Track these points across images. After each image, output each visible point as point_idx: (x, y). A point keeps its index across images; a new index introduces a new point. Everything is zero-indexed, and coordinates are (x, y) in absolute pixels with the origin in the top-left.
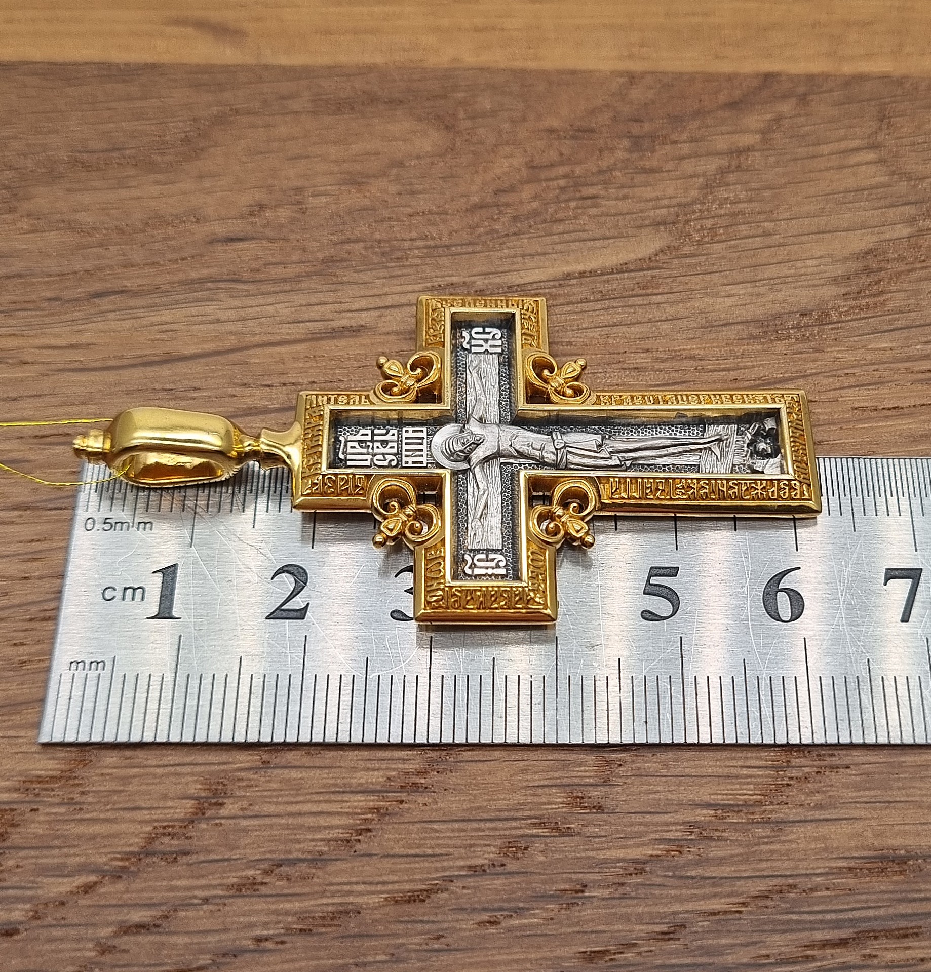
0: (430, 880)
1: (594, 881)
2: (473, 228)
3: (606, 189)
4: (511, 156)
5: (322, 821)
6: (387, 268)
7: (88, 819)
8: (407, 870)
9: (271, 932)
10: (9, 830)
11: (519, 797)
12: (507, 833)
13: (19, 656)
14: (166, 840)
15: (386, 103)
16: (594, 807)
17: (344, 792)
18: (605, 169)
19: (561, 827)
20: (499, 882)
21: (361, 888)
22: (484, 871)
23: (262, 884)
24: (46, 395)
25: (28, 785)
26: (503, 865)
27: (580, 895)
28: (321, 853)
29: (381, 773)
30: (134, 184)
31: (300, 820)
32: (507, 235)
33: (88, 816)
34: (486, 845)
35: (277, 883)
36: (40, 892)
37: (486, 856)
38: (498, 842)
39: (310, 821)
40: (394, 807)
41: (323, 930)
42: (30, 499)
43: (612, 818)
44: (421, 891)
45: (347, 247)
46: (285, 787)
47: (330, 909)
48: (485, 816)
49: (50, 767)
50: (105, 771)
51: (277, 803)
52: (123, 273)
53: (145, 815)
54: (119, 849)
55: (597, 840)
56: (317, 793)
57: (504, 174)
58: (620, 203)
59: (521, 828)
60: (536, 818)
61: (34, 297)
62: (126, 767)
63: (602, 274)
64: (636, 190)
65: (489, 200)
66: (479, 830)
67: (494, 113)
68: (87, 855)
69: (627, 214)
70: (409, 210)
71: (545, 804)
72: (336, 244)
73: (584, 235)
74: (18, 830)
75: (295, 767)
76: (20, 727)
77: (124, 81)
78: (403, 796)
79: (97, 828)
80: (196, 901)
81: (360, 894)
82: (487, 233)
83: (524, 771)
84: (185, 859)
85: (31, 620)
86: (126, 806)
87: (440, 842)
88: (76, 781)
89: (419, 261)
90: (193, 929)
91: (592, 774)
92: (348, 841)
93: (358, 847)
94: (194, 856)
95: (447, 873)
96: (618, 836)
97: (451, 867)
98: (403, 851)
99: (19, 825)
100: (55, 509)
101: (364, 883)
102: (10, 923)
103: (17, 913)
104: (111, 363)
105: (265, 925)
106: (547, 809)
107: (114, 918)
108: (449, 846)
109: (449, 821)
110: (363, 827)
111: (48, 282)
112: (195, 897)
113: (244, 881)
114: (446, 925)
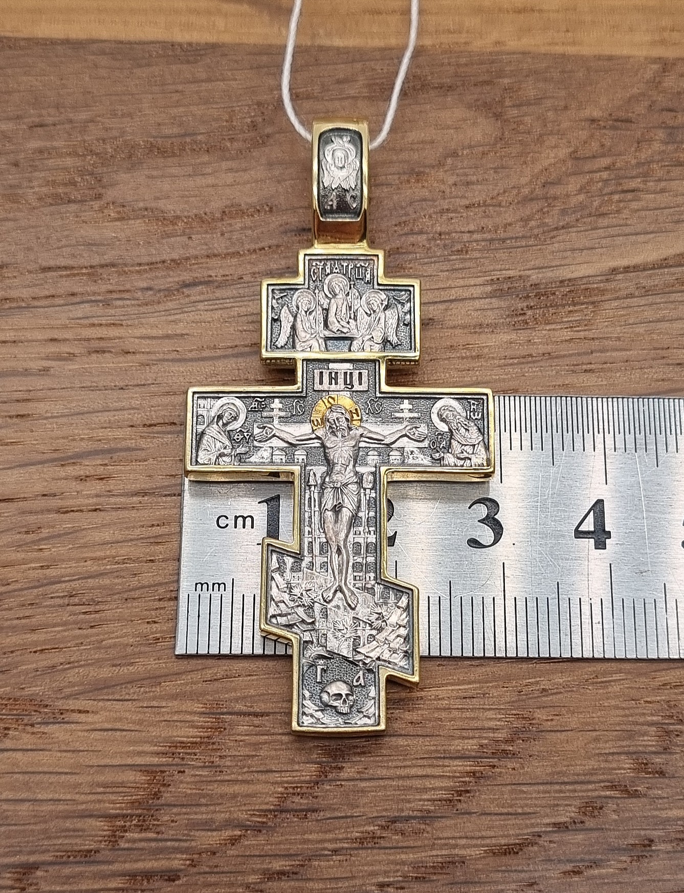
0: (521, 835)
1: (659, 837)
2: (525, 220)
3: (645, 182)
4: (556, 147)
5: (428, 783)
6: (449, 260)
7: (229, 781)
8: (502, 826)
9: (392, 879)
10: (162, 789)
11: (593, 764)
12: (584, 794)
13: (152, 633)
14: (297, 799)
15: (437, 88)
16: (657, 772)
17: (444, 758)
18: (643, 161)
19: (630, 789)
20: (580, 837)
21: (463, 842)
22: (567, 827)
23: (381, 838)
24: (149, 384)
25: (173, 749)
26: (582, 822)
27: (648, 848)
28: (429, 811)
29: (475, 741)
30: (209, 170)
31: (408, 783)
32: (557, 229)
33: (227, 778)
34: (567, 805)
35: (394, 837)
36: (193, 844)
37: (568, 814)
38: (577, 803)
39: (417, 783)
40: (488, 771)
41: (435, 878)
42: (147, 486)
43: (673, 782)
44: (515, 844)
45: (412, 239)
46: (393, 753)
47: (440, 860)
48: (566, 780)
49: (190, 734)
50: (238, 738)
51: (388, 767)
52: (207, 263)
53: (276, 777)
54: (257, 808)
55: (660, 801)
56: (421, 758)
57: (550, 165)
58: (658, 196)
59: (596, 790)
60: (609, 782)
61: (128, 286)
62: (256, 735)
63: (644, 270)
64: (673, 183)
65: (539, 192)
66: (561, 791)
67: (538, 101)
68: (230, 811)
69: (665, 208)
70: (466, 202)
71: (615, 769)
72: (401, 235)
73: (627, 230)
74: (169, 789)
75: (401, 735)
76: (161, 698)
77: (188, 62)
78: (495, 761)
79: (237, 788)
80: (326, 852)
81: (464, 847)
82: (538, 227)
83: (597, 740)
84: (314, 816)
85: (160, 600)
86: (259, 769)
87: (529, 802)
88: (215, 747)
89: (479, 255)
90: (325, 877)
91: (654, 743)
92: (450, 801)
93: (459, 806)
94: (322, 814)
95: (536, 829)
96: (677, 797)
97: (538, 824)
98: (497, 810)
99: (169, 785)
100: (169, 495)
101: (467, 838)
102: (171, 871)
103: (176, 862)
104: (206, 354)
105: (386, 873)
106: (617, 774)
107: (259, 866)
108: (536, 806)
109: (535, 784)
110: (463, 789)
111: (138, 272)
112: (325, 849)
113: (366, 835)
114: (537, 875)
